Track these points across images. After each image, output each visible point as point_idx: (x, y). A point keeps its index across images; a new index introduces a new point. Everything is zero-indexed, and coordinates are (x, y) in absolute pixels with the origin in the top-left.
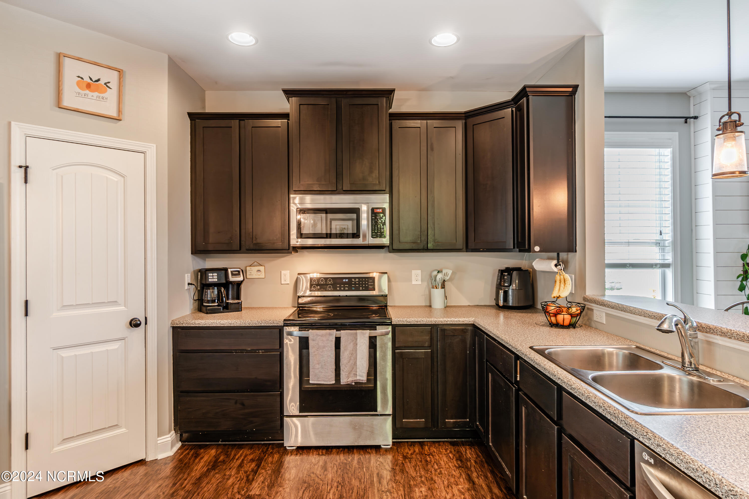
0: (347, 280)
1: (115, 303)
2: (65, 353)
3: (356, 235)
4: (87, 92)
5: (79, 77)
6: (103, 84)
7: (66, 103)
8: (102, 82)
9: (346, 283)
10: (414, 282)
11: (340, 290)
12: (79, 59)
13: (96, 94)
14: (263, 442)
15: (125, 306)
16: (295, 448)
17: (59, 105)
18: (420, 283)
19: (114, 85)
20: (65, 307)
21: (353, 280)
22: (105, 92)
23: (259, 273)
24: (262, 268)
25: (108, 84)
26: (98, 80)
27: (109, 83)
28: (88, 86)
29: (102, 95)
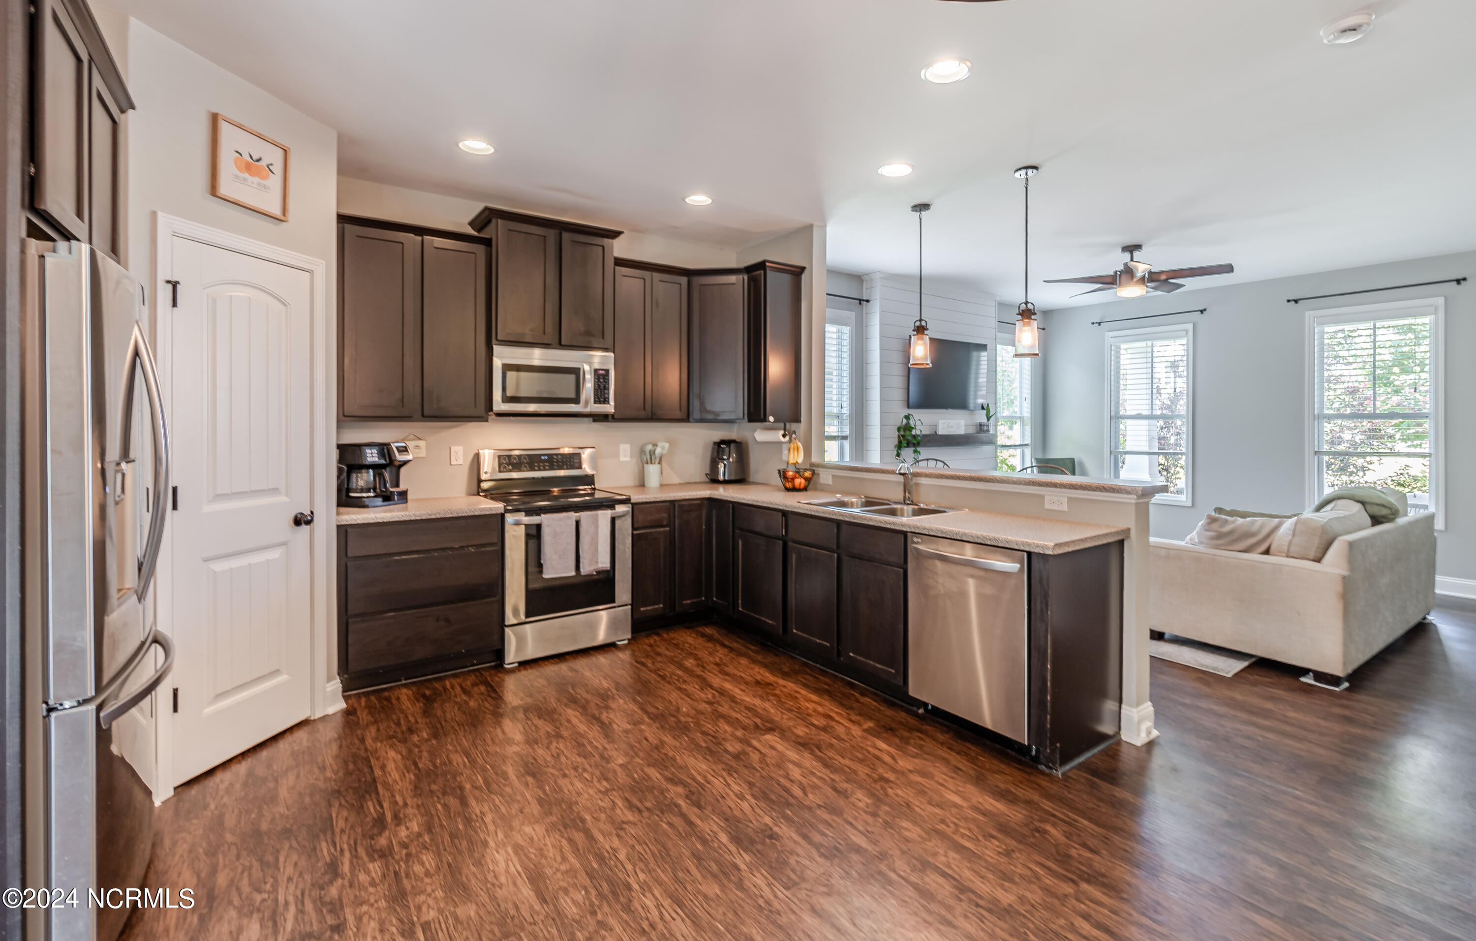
0: (546, 458)
1: (275, 491)
2: (218, 567)
3: (576, 400)
4: (247, 175)
5: (237, 152)
6: (265, 165)
7: (224, 189)
8: (263, 163)
9: (545, 461)
10: (622, 459)
11: (540, 470)
12: (240, 127)
13: (256, 180)
14: (466, 669)
15: (287, 496)
16: (516, 665)
17: (213, 190)
18: (628, 459)
19: (278, 168)
20: (219, 497)
21: (555, 457)
22: (266, 178)
23: (417, 450)
24: (422, 443)
25: (270, 167)
26: (259, 160)
27: (271, 164)
28: (248, 168)
29: (262, 182)
